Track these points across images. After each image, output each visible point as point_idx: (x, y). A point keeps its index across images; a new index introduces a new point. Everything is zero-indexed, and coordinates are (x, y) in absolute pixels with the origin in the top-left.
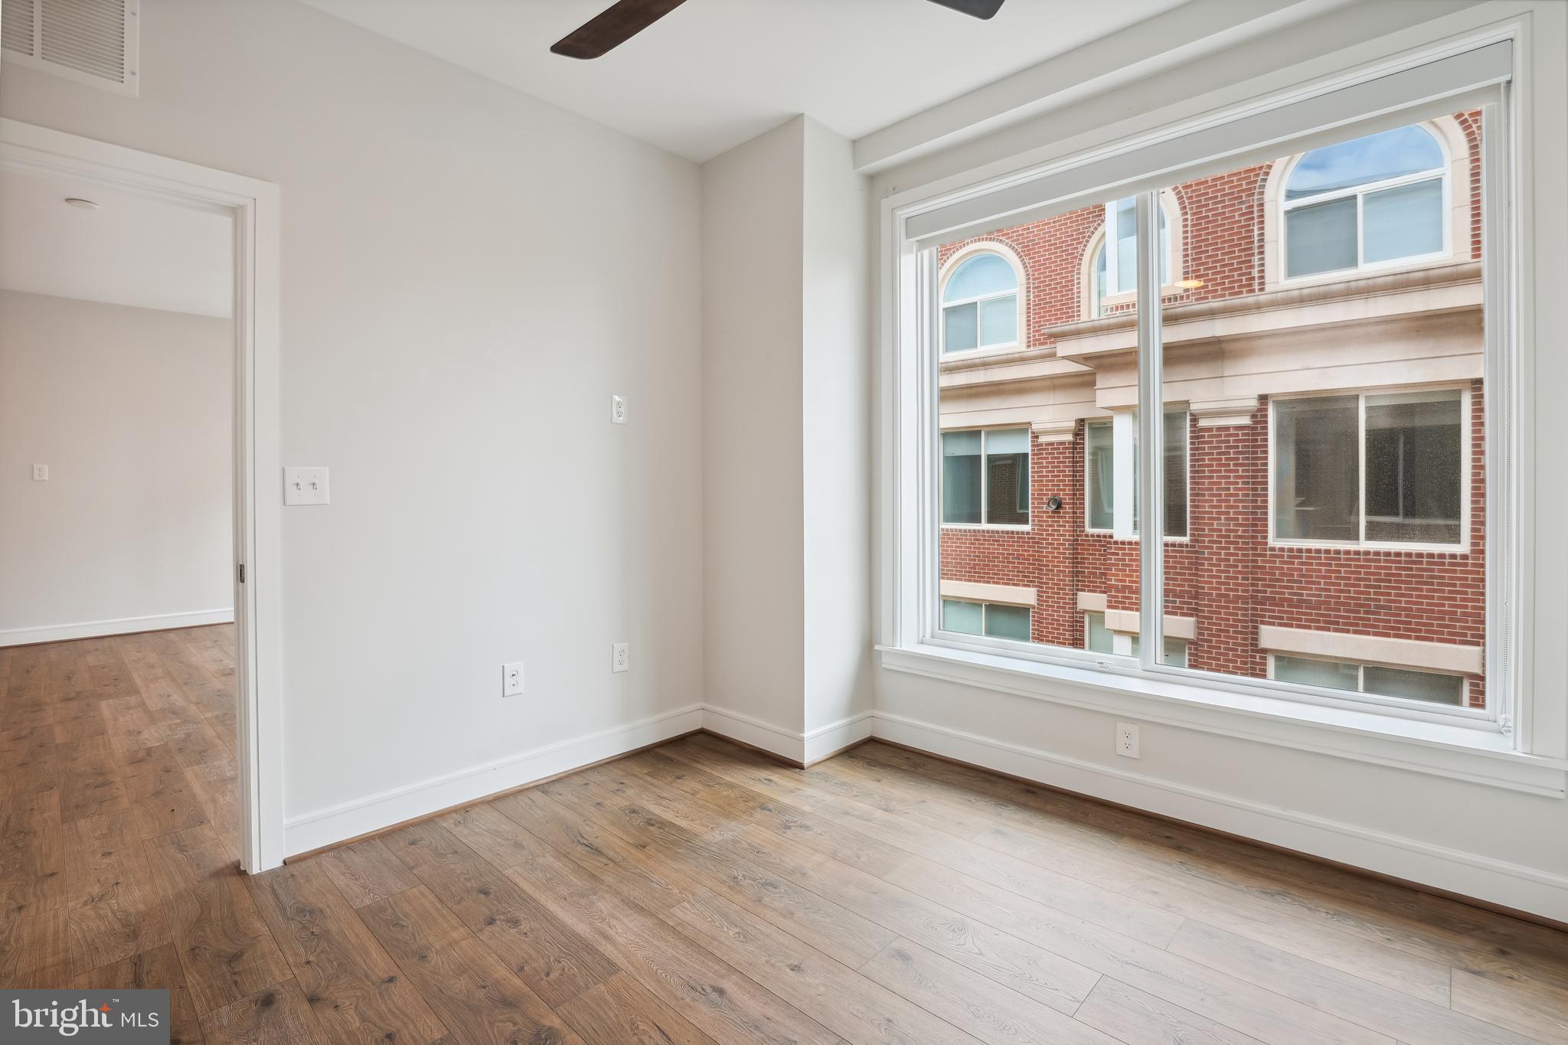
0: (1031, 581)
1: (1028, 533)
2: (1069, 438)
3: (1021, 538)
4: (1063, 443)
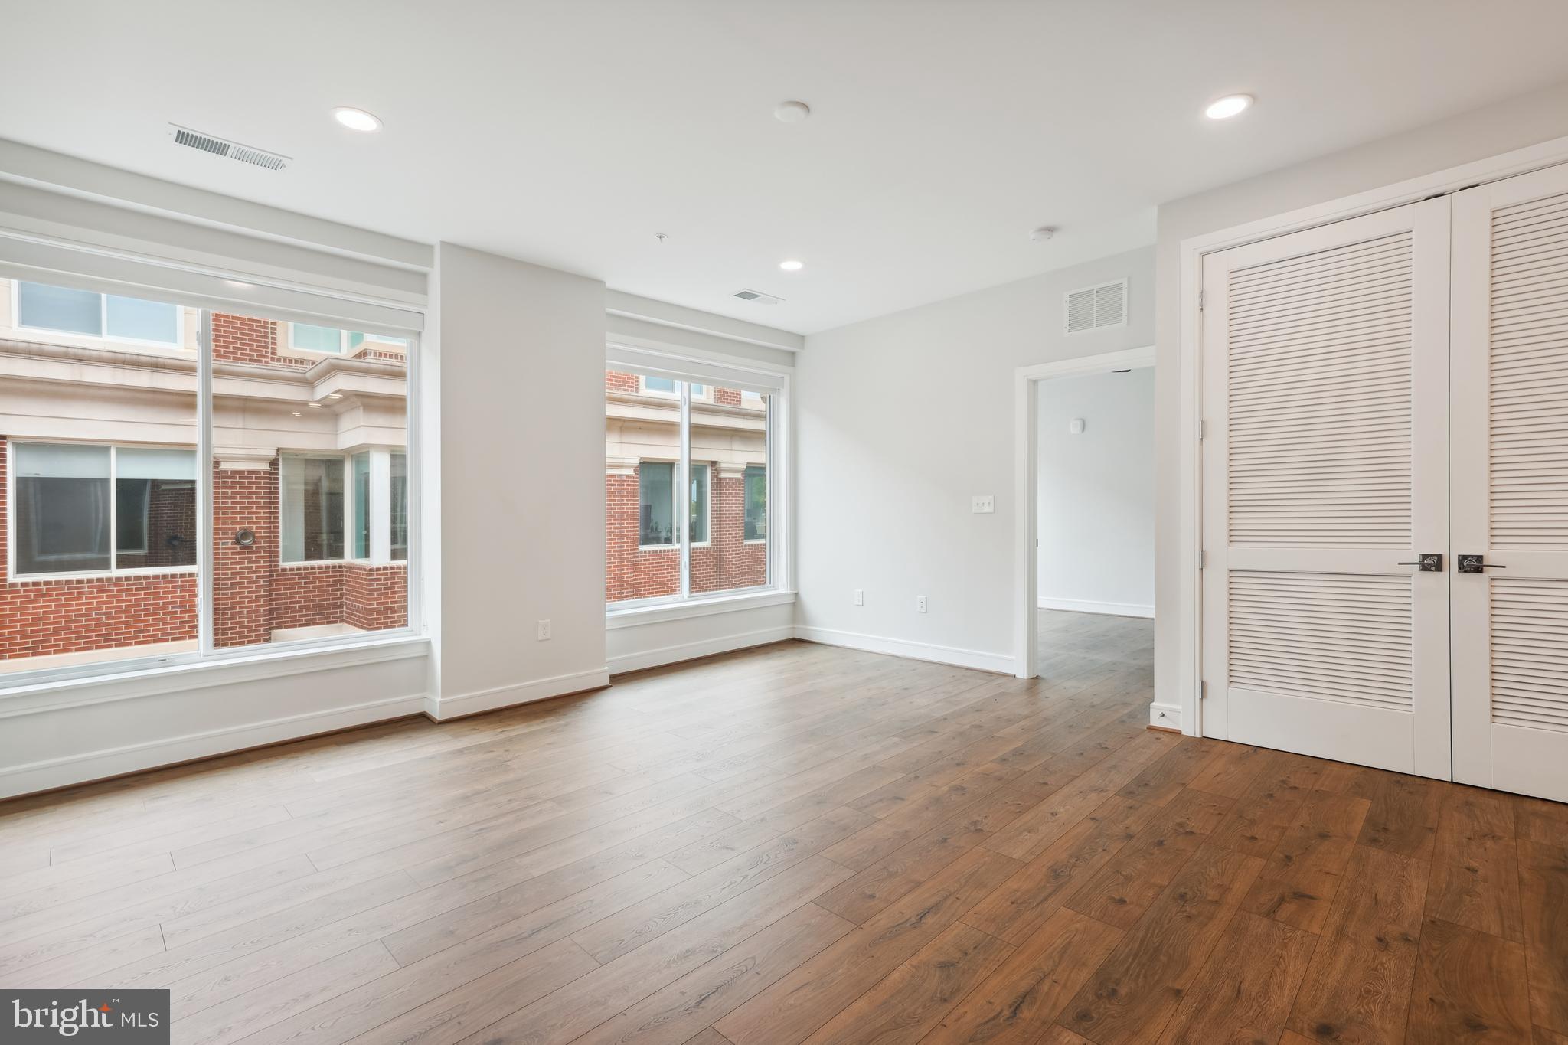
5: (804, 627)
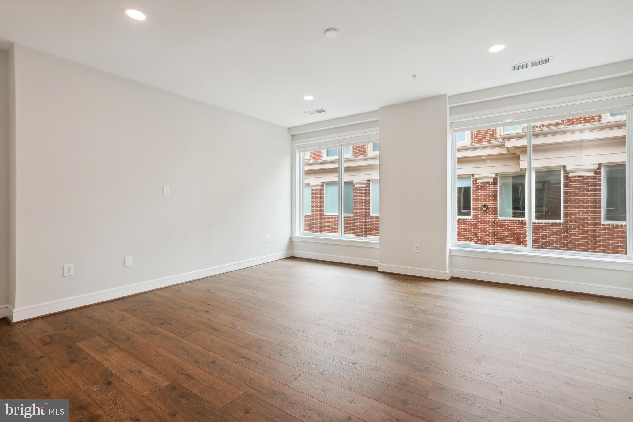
0: (472, 239)
1: (471, 219)
2: (492, 180)
3: (467, 221)
4: (489, 183)
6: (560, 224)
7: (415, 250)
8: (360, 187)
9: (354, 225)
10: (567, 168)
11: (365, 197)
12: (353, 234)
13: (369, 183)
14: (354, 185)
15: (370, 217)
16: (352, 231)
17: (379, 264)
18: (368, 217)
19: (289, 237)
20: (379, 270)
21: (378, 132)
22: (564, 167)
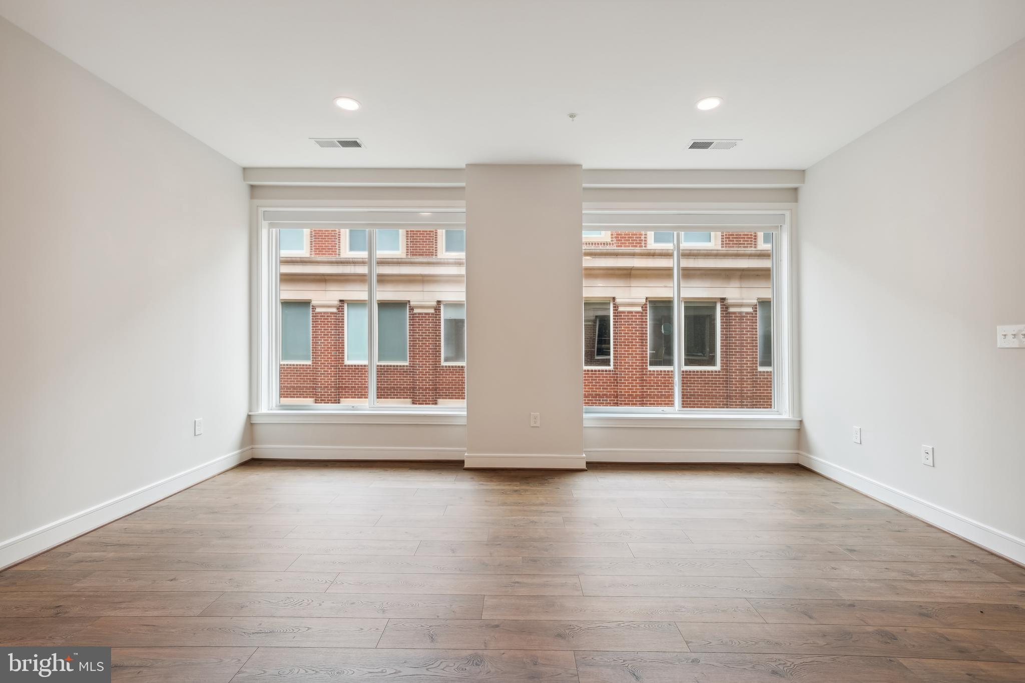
5: (807, 454)
6: (610, 371)
7: (533, 424)
8: (325, 313)
9: (314, 381)
10: (618, 301)
11: (336, 330)
12: (310, 397)
13: (343, 306)
14: (314, 308)
15: (345, 366)
16: (309, 392)
17: (466, 454)
18: (341, 366)
19: (246, 414)
20: (466, 465)
21: (464, 210)
22: (614, 299)
